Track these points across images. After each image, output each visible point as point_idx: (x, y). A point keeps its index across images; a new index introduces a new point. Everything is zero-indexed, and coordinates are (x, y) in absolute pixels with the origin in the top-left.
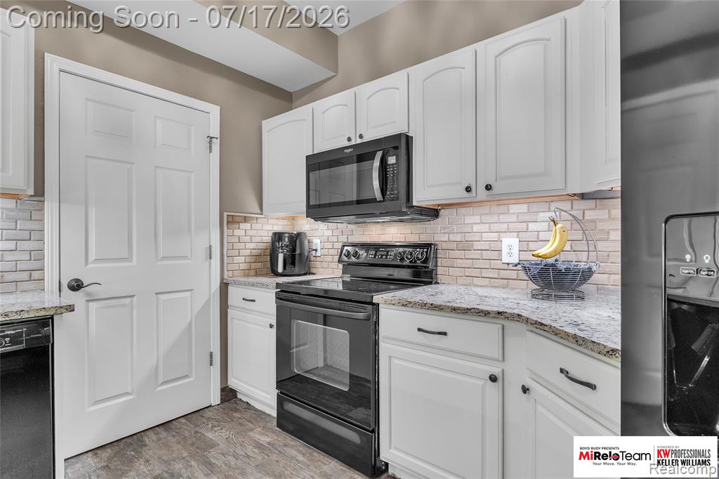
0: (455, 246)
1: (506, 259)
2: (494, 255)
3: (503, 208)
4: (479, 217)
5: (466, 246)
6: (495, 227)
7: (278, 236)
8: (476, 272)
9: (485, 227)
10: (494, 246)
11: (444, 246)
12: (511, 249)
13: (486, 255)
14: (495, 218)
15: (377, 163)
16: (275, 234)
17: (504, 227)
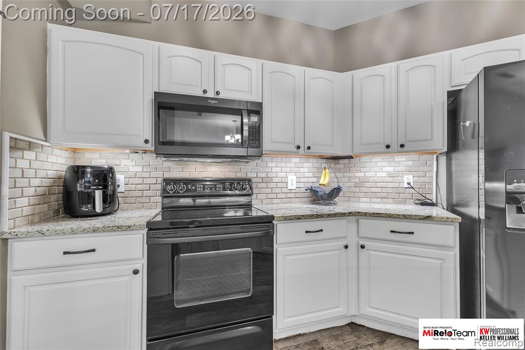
0: (261, 180)
1: (290, 187)
2: (284, 185)
3: (288, 160)
4: (275, 163)
5: (267, 180)
6: (284, 169)
8: (274, 196)
9: (279, 169)
10: (284, 180)
12: (292, 182)
13: (280, 185)
14: (284, 165)
15: (246, 119)
17: (288, 170)
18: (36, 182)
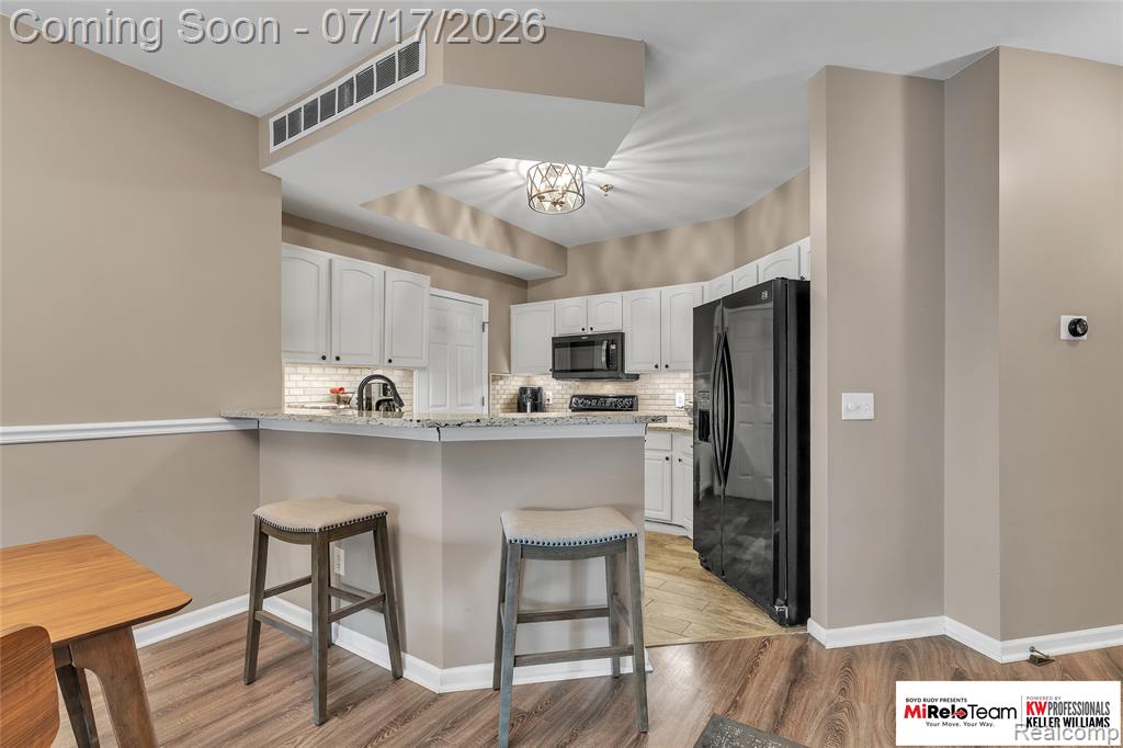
0: (650, 397)
1: (678, 405)
2: (672, 402)
3: (676, 375)
4: (663, 380)
5: (655, 397)
6: (672, 386)
7: (523, 390)
9: (666, 386)
10: (672, 397)
11: (644, 397)
12: (680, 399)
14: (671, 381)
15: (604, 347)
16: (522, 388)
17: (677, 386)
18: (504, 397)
